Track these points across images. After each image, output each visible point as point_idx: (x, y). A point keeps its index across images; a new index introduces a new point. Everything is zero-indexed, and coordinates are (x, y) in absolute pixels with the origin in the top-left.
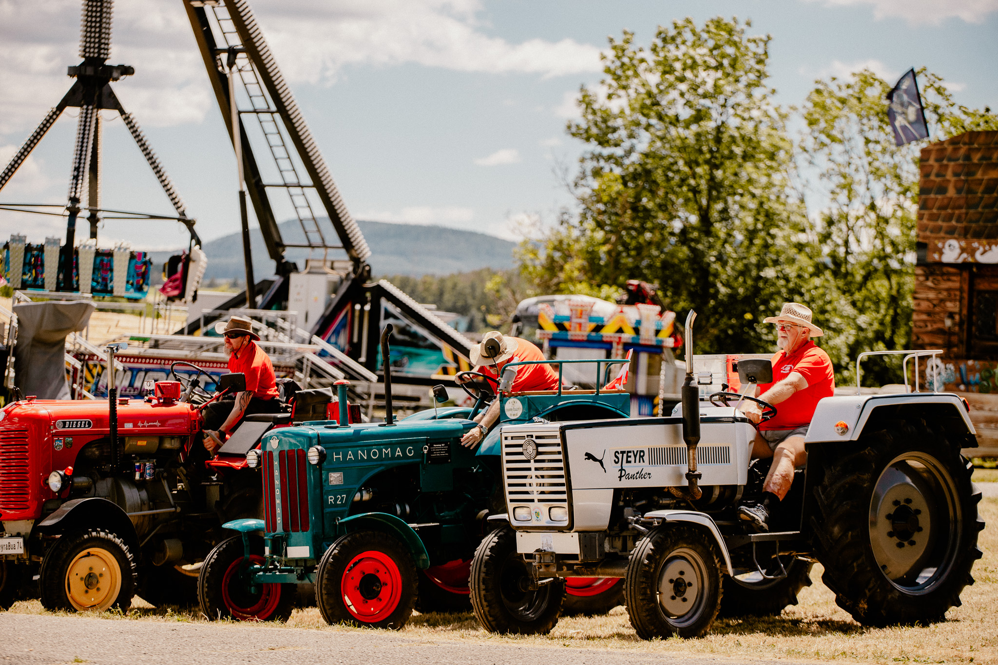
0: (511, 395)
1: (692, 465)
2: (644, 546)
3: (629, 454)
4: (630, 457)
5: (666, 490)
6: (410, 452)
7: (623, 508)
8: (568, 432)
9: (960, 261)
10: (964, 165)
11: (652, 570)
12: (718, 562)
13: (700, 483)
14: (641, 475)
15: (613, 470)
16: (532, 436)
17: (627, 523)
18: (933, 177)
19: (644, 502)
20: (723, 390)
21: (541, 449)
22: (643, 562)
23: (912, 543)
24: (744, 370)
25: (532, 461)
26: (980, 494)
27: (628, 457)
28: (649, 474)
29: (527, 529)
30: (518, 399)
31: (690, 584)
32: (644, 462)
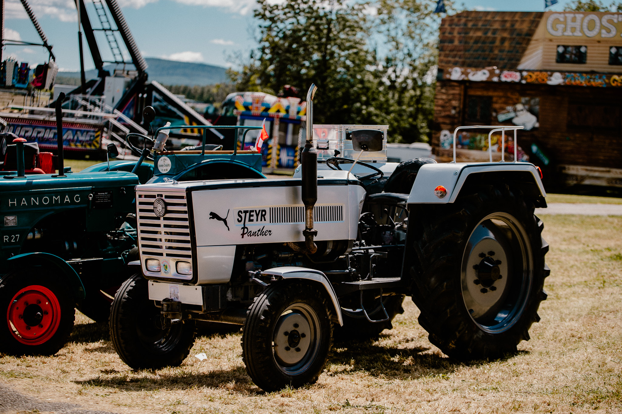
0: (162, 154)
1: (309, 223)
2: (261, 303)
3: (252, 213)
4: (253, 216)
5: (285, 245)
6: (77, 199)
7: (245, 261)
8: (193, 193)
9: (461, 79)
10: (463, 29)
11: (268, 326)
12: (330, 314)
13: (315, 239)
14: (262, 232)
15: (236, 227)
16: (161, 196)
17: (248, 276)
18: (447, 35)
19: (264, 256)
20: (335, 155)
21: (170, 208)
22: (260, 317)
23: (494, 289)
24: (357, 139)
25: (162, 218)
26: (548, 247)
27: (250, 216)
28: (270, 231)
29: (157, 280)
30: (168, 157)
31: (304, 335)
32: (265, 220)
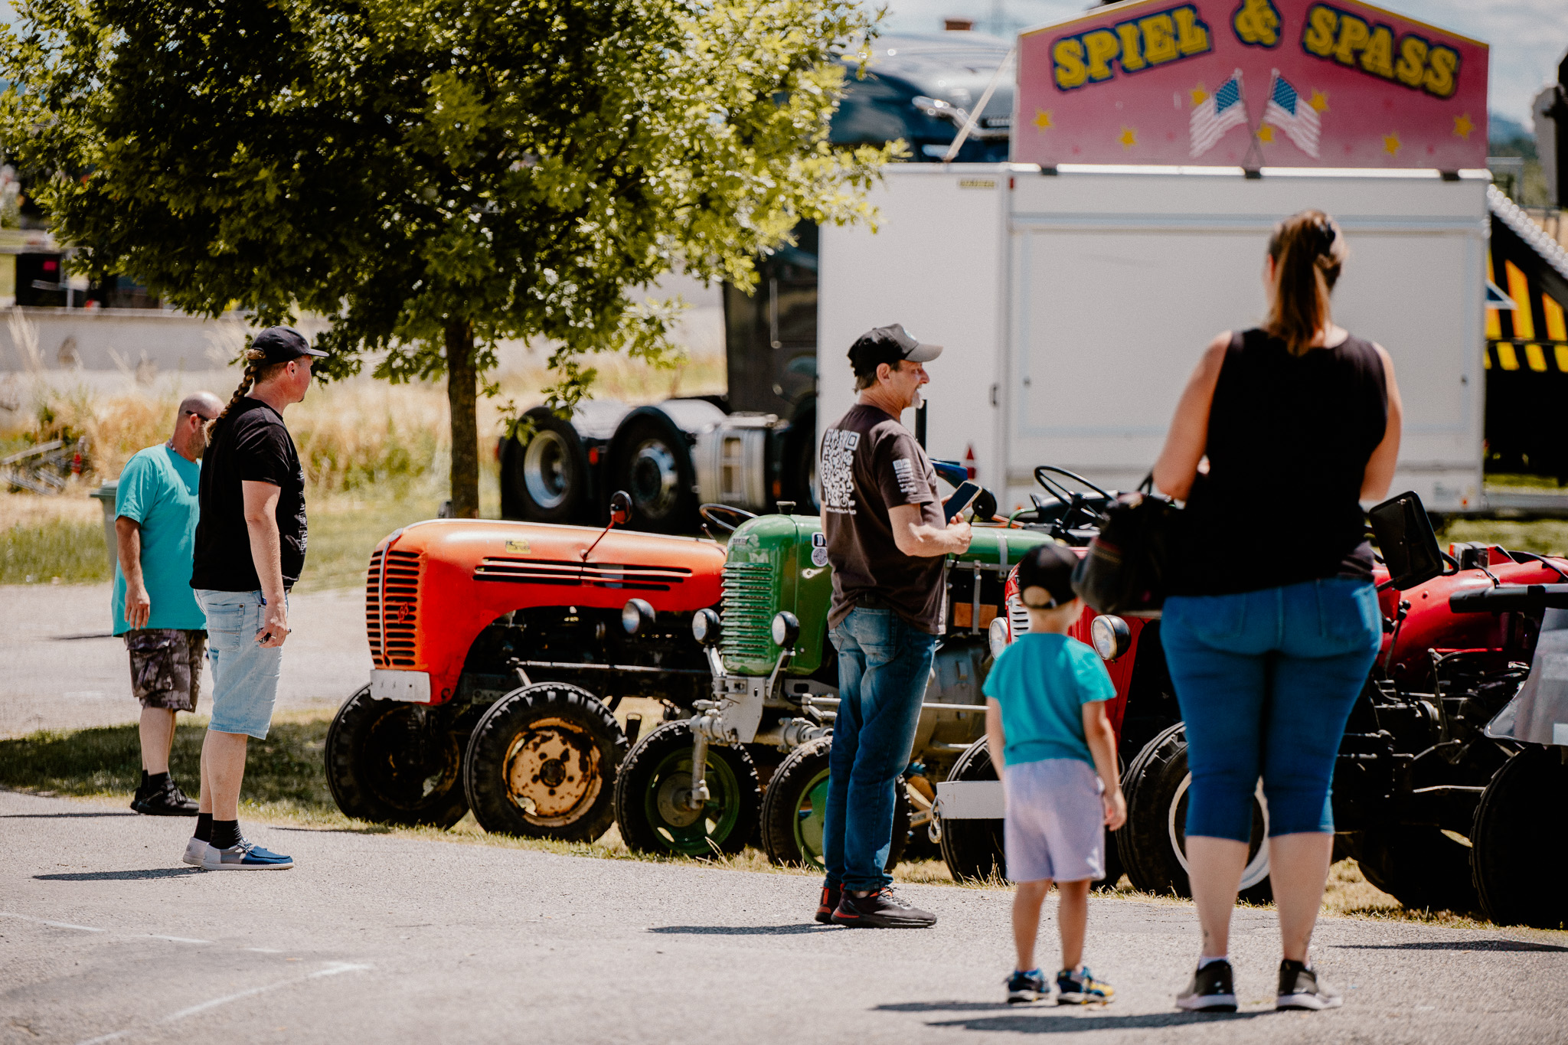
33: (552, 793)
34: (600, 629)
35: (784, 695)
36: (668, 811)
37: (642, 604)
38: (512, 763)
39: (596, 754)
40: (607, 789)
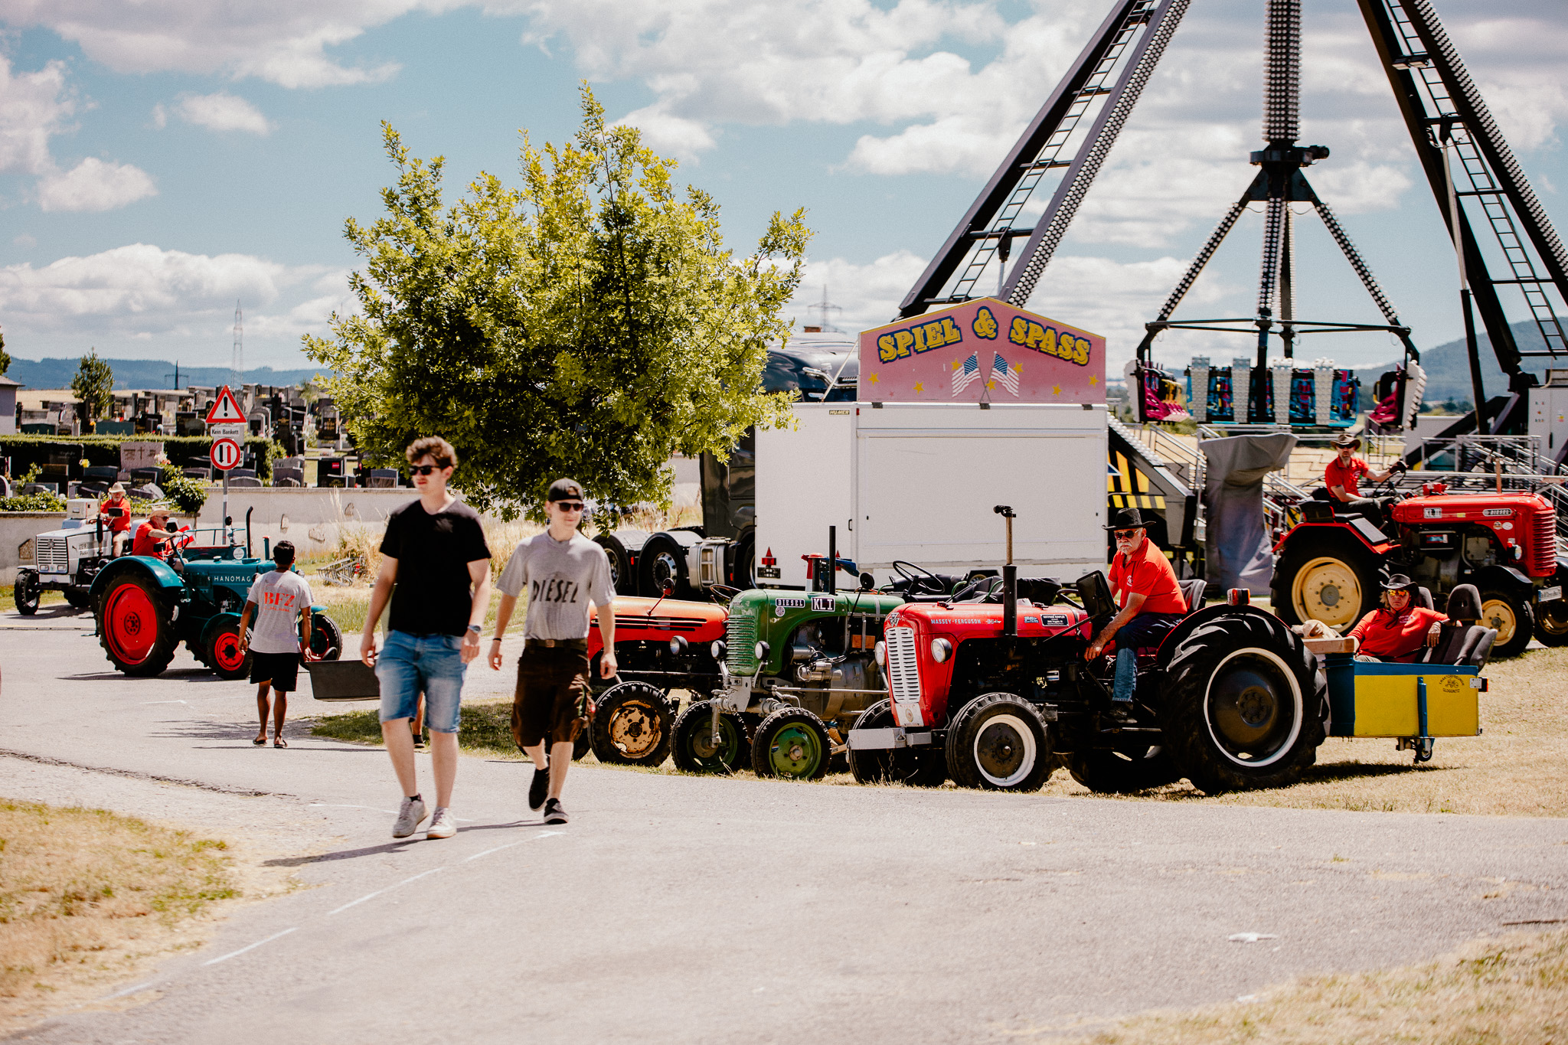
33: (635, 740)
34: (658, 652)
35: (762, 686)
36: (699, 749)
37: (681, 638)
38: (613, 725)
39: (658, 719)
40: (664, 738)
